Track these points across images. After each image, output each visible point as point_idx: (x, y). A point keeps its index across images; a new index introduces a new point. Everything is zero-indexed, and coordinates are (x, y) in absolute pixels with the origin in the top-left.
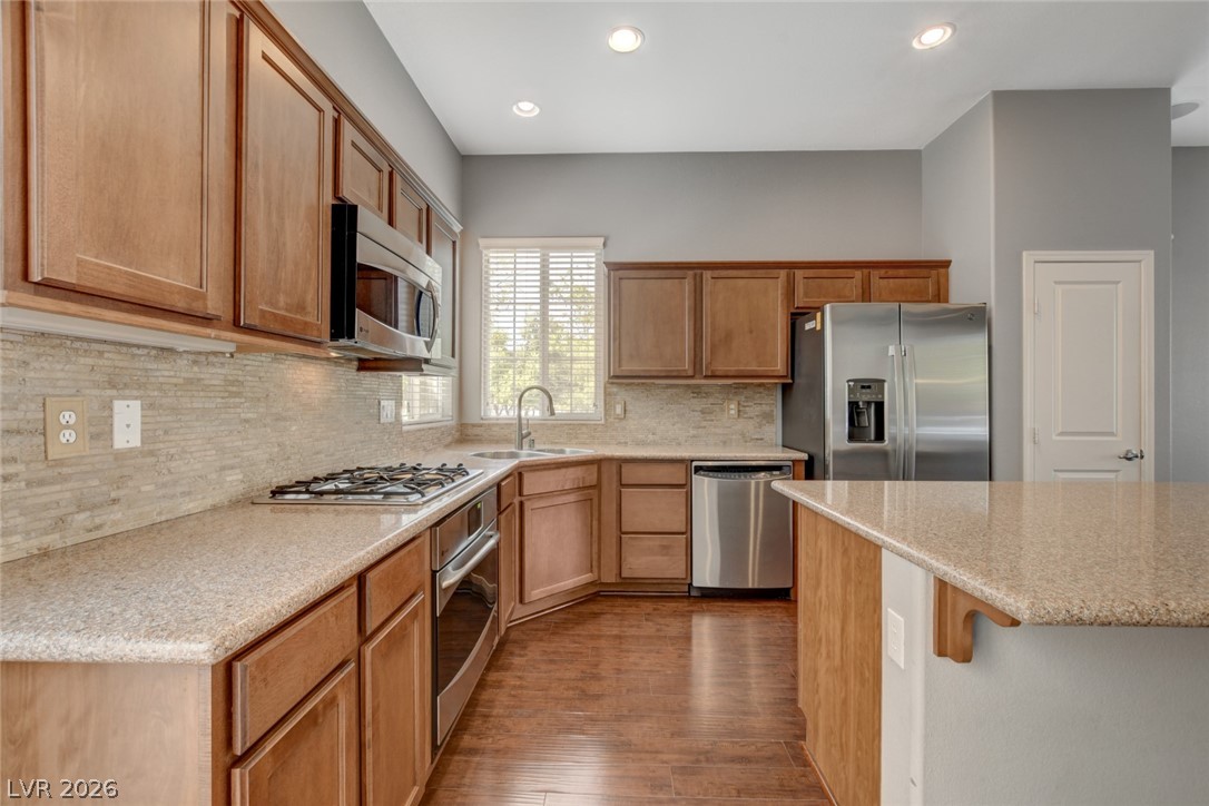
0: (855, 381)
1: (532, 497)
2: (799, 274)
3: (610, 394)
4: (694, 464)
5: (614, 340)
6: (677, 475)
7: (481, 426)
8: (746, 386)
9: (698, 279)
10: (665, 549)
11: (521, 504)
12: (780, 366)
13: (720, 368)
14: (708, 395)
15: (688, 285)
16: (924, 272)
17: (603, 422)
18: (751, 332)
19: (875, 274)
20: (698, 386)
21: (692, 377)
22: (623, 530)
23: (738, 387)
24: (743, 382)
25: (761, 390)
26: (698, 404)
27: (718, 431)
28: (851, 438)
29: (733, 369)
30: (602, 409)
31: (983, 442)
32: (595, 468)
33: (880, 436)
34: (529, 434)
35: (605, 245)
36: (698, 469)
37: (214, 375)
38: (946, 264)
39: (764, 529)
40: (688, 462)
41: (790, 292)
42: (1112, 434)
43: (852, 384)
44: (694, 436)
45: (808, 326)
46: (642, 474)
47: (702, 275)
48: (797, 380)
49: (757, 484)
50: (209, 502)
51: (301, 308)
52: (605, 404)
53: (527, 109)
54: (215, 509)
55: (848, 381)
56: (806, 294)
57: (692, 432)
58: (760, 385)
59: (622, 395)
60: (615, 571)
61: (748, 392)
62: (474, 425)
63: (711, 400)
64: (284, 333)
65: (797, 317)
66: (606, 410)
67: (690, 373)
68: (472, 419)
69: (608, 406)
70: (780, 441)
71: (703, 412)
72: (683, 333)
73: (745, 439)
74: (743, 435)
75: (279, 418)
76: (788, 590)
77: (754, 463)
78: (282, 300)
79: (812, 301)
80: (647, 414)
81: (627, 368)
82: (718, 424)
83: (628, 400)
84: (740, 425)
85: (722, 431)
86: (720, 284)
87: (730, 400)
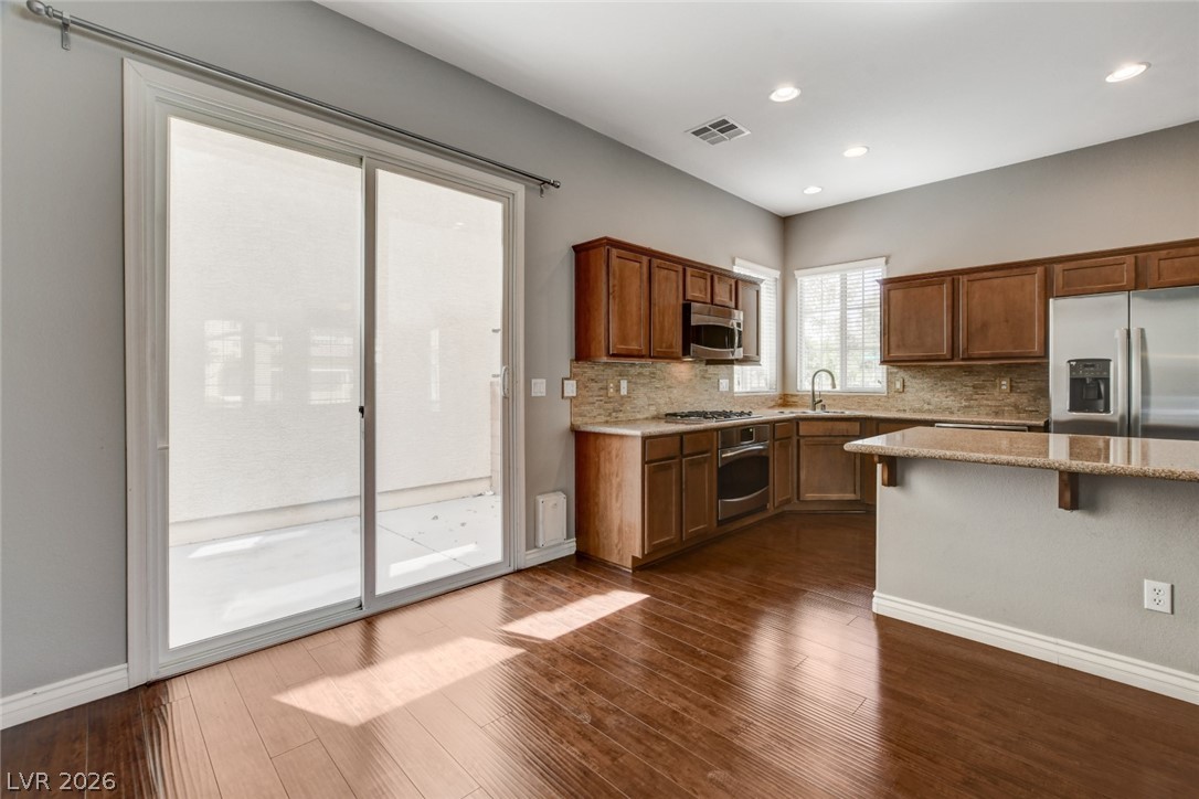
0: (1075, 361)
1: (804, 437)
2: (1058, 268)
3: (892, 373)
4: (937, 424)
5: (885, 335)
7: (796, 396)
8: (1018, 365)
9: (955, 283)
11: (798, 441)
12: (1036, 347)
13: (977, 350)
14: (979, 373)
15: (946, 289)
17: (885, 394)
18: (1007, 321)
20: (971, 367)
21: (952, 359)
23: (1010, 367)
25: (1037, 367)
26: (969, 381)
27: (989, 403)
28: (1073, 409)
29: (991, 352)
30: (885, 384)
32: (858, 423)
33: (1107, 408)
34: (821, 401)
35: (887, 262)
37: (646, 371)
41: (1048, 284)
43: (1074, 363)
44: (966, 407)
47: (959, 280)
50: (645, 416)
51: (671, 346)
53: (812, 190)
54: (647, 419)
55: (1069, 362)
56: (1067, 286)
57: (964, 403)
59: (899, 374)
61: (1021, 370)
62: (792, 396)
63: (982, 378)
64: (669, 356)
66: (888, 386)
67: (949, 357)
68: (790, 391)
69: (889, 383)
71: (974, 387)
72: (942, 326)
73: (1017, 410)
74: (1016, 407)
75: (670, 387)
78: (664, 345)
79: (1076, 290)
80: (923, 389)
81: (894, 354)
82: (990, 397)
83: (907, 378)
84: (1013, 398)
85: (993, 403)
86: (977, 284)
87: (1002, 377)
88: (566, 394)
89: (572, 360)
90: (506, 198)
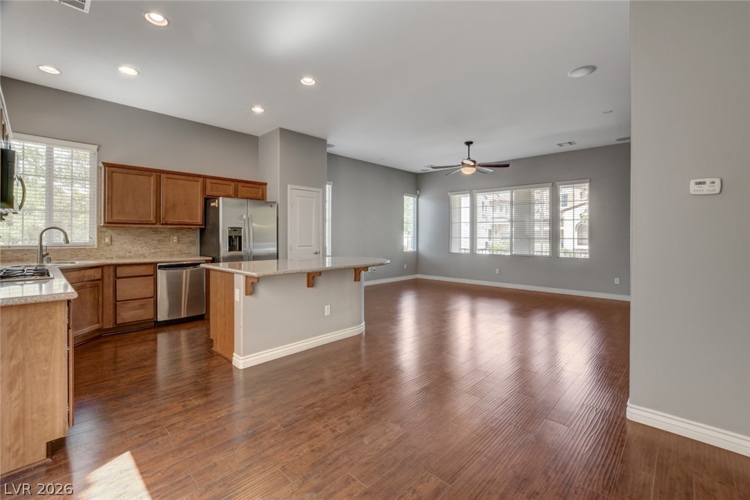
0: (231, 228)
2: (208, 181)
3: (101, 232)
4: (158, 264)
5: (108, 203)
6: (150, 270)
8: (182, 229)
9: (158, 177)
10: (142, 306)
12: (199, 220)
13: (170, 220)
14: (161, 232)
15: (153, 179)
16: (258, 186)
17: (96, 247)
18: (185, 204)
19: (240, 185)
20: (157, 228)
21: (155, 224)
22: (118, 299)
23: (178, 229)
24: (181, 227)
25: (190, 230)
26: (156, 237)
27: (167, 250)
28: (230, 250)
29: (176, 221)
30: (96, 239)
31: (274, 253)
32: (100, 270)
33: (240, 249)
34: (48, 254)
35: (98, 150)
36: (161, 267)
38: (266, 184)
39: (189, 290)
40: (154, 264)
41: (204, 188)
42: (311, 246)
44: (153, 253)
45: (212, 204)
46: (129, 271)
47: (160, 176)
48: (208, 227)
49: (187, 272)
52: (98, 237)
53: (50, 70)
55: (228, 228)
56: (212, 190)
57: (153, 251)
58: (189, 228)
59: (109, 232)
60: (112, 321)
61: (183, 231)
63: (163, 235)
65: (207, 200)
67: (154, 222)
70: (199, 254)
71: (159, 241)
72: (150, 202)
73: (181, 253)
74: (180, 251)
76: (204, 315)
77: (185, 263)
79: (215, 193)
80: (126, 242)
81: (116, 218)
82: (168, 247)
83: (113, 235)
84: (179, 247)
85: (169, 250)
86: (170, 181)
87: (174, 235)
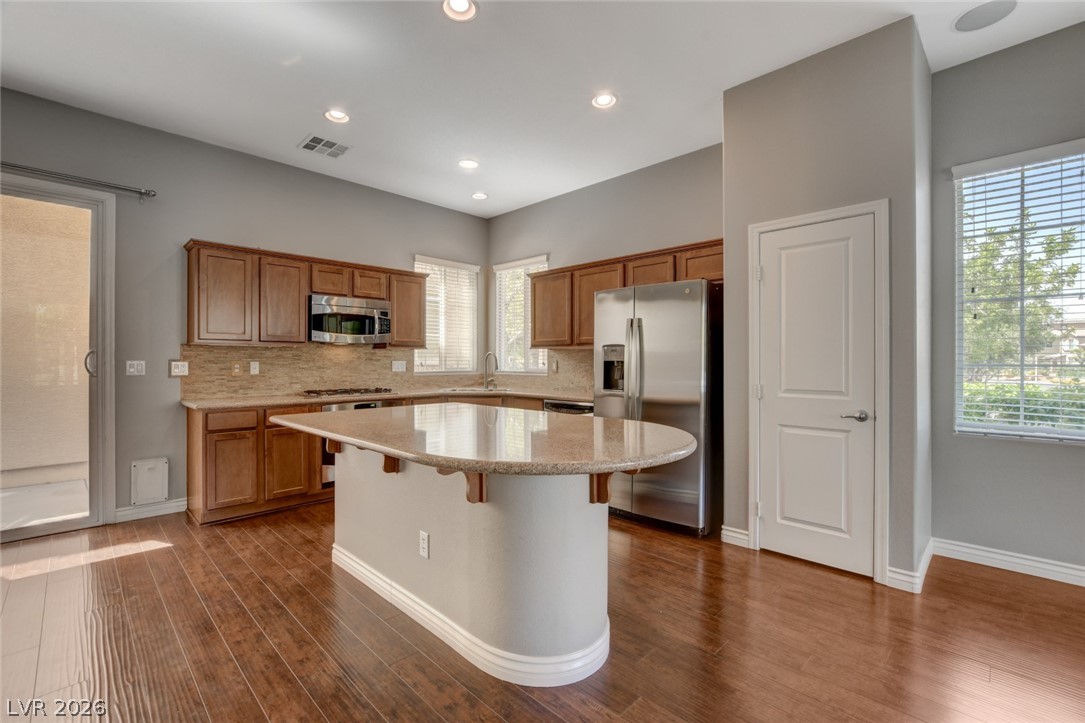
2: (630, 265)
3: (550, 356)
4: (545, 401)
5: (533, 323)
9: (572, 278)
13: (584, 337)
15: (567, 282)
17: (547, 375)
19: (685, 255)
21: (571, 345)
28: (605, 386)
35: (548, 259)
41: (625, 280)
42: (841, 393)
43: (606, 348)
47: (574, 274)
66: (548, 367)
67: (569, 342)
69: (549, 364)
72: (565, 315)
78: (280, 332)
81: (538, 340)
83: (559, 360)
88: (173, 374)
89: (182, 345)
90: (95, 205)
